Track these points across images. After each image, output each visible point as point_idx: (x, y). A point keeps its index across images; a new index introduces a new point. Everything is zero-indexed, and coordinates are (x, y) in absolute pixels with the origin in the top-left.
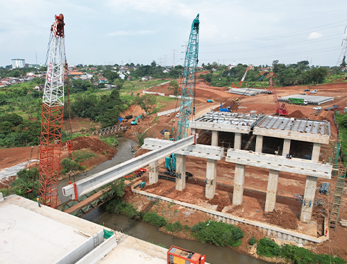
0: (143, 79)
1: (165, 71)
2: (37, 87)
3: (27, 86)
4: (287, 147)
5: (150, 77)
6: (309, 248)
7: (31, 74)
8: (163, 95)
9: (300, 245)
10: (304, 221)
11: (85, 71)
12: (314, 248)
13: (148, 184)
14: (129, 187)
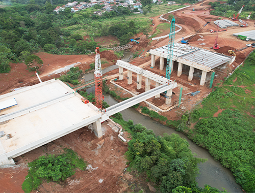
0: (169, 3)
2: (95, 12)
3: (89, 11)
5: (174, 2)
6: (159, 113)
8: (169, 21)
13: (118, 80)
14: (110, 80)
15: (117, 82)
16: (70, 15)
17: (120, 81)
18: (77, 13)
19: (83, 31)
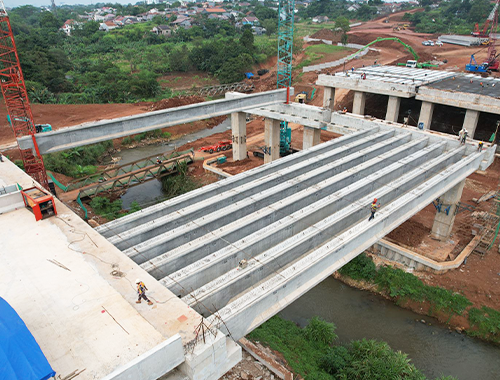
0: (315, 20)
1: (351, 9)
2: (155, 29)
3: (142, 27)
4: (470, 124)
5: (326, 18)
6: (420, 275)
7: (153, 11)
8: (330, 42)
9: (409, 270)
10: (437, 236)
11: (230, 7)
12: (428, 277)
13: (229, 160)
14: (201, 162)
15: (227, 168)
16: (95, 35)
17: (237, 163)
18: (113, 32)
19: (125, 64)
